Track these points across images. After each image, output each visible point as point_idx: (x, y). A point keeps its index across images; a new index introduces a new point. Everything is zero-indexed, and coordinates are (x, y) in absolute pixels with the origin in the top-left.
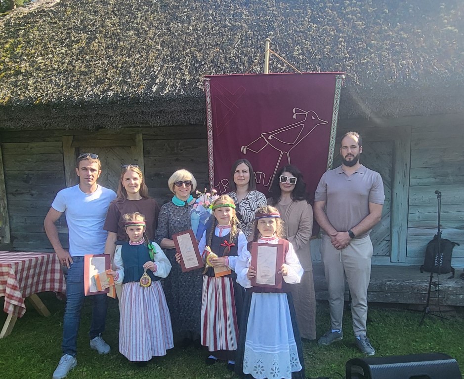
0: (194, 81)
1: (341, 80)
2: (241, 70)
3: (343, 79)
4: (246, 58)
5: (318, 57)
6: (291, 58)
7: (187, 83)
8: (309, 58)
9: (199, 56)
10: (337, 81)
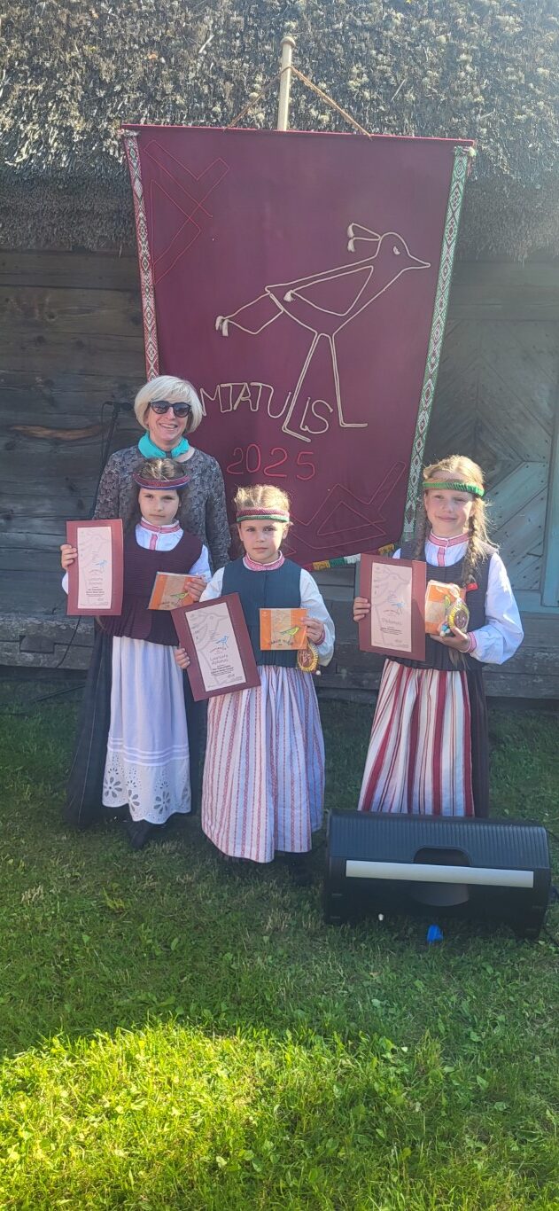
0: (96, 135)
1: (465, 160)
2: (215, 115)
3: (470, 158)
4: (229, 86)
5: (410, 96)
6: (342, 93)
7: (77, 138)
8: (387, 99)
9: (106, 68)
10: (457, 162)
